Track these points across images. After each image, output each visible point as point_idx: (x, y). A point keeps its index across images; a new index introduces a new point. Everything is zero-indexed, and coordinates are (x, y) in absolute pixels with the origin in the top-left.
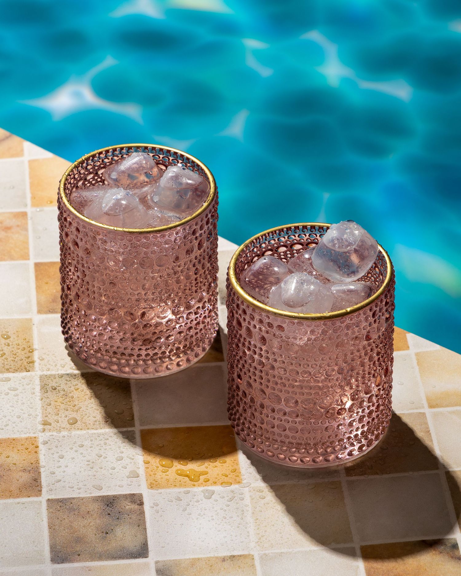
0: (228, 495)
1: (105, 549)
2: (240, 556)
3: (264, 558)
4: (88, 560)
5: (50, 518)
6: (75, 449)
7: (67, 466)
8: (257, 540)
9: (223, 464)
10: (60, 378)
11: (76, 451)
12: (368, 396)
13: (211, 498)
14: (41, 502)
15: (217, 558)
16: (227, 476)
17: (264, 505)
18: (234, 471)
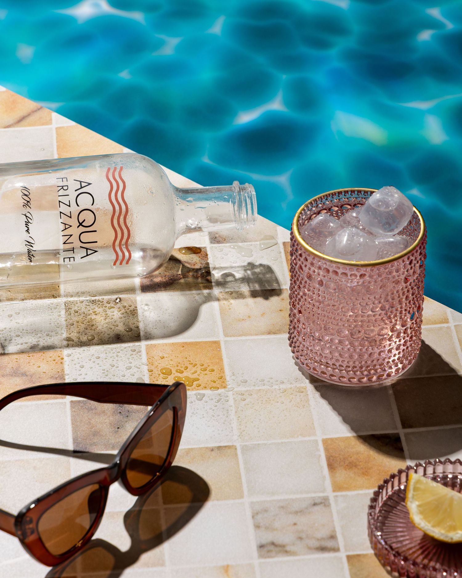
0: (216, 397)
1: (117, 441)
2: (226, 447)
3: (245, 449)
4: (103, 449)
5: (72, 416)
6: (93, 360)
7: (87, 374)
8: (239, 434)
9: (212, 372)
10: (81, 303)
11: (94, 362)
12: (404, 328)
13: (202, 400)
14: (65, 403)
15: (207, 448)
16: (215, 382)
17: (245, 405)
18: (221, 378)
